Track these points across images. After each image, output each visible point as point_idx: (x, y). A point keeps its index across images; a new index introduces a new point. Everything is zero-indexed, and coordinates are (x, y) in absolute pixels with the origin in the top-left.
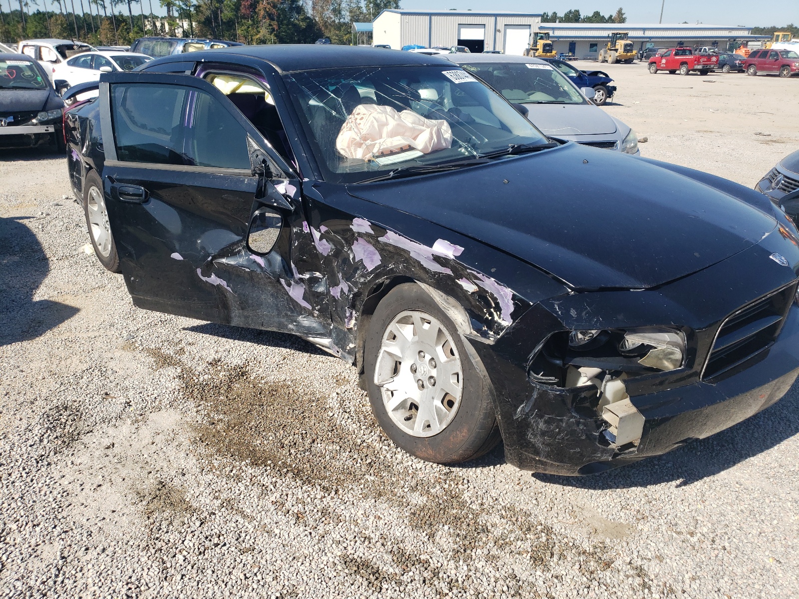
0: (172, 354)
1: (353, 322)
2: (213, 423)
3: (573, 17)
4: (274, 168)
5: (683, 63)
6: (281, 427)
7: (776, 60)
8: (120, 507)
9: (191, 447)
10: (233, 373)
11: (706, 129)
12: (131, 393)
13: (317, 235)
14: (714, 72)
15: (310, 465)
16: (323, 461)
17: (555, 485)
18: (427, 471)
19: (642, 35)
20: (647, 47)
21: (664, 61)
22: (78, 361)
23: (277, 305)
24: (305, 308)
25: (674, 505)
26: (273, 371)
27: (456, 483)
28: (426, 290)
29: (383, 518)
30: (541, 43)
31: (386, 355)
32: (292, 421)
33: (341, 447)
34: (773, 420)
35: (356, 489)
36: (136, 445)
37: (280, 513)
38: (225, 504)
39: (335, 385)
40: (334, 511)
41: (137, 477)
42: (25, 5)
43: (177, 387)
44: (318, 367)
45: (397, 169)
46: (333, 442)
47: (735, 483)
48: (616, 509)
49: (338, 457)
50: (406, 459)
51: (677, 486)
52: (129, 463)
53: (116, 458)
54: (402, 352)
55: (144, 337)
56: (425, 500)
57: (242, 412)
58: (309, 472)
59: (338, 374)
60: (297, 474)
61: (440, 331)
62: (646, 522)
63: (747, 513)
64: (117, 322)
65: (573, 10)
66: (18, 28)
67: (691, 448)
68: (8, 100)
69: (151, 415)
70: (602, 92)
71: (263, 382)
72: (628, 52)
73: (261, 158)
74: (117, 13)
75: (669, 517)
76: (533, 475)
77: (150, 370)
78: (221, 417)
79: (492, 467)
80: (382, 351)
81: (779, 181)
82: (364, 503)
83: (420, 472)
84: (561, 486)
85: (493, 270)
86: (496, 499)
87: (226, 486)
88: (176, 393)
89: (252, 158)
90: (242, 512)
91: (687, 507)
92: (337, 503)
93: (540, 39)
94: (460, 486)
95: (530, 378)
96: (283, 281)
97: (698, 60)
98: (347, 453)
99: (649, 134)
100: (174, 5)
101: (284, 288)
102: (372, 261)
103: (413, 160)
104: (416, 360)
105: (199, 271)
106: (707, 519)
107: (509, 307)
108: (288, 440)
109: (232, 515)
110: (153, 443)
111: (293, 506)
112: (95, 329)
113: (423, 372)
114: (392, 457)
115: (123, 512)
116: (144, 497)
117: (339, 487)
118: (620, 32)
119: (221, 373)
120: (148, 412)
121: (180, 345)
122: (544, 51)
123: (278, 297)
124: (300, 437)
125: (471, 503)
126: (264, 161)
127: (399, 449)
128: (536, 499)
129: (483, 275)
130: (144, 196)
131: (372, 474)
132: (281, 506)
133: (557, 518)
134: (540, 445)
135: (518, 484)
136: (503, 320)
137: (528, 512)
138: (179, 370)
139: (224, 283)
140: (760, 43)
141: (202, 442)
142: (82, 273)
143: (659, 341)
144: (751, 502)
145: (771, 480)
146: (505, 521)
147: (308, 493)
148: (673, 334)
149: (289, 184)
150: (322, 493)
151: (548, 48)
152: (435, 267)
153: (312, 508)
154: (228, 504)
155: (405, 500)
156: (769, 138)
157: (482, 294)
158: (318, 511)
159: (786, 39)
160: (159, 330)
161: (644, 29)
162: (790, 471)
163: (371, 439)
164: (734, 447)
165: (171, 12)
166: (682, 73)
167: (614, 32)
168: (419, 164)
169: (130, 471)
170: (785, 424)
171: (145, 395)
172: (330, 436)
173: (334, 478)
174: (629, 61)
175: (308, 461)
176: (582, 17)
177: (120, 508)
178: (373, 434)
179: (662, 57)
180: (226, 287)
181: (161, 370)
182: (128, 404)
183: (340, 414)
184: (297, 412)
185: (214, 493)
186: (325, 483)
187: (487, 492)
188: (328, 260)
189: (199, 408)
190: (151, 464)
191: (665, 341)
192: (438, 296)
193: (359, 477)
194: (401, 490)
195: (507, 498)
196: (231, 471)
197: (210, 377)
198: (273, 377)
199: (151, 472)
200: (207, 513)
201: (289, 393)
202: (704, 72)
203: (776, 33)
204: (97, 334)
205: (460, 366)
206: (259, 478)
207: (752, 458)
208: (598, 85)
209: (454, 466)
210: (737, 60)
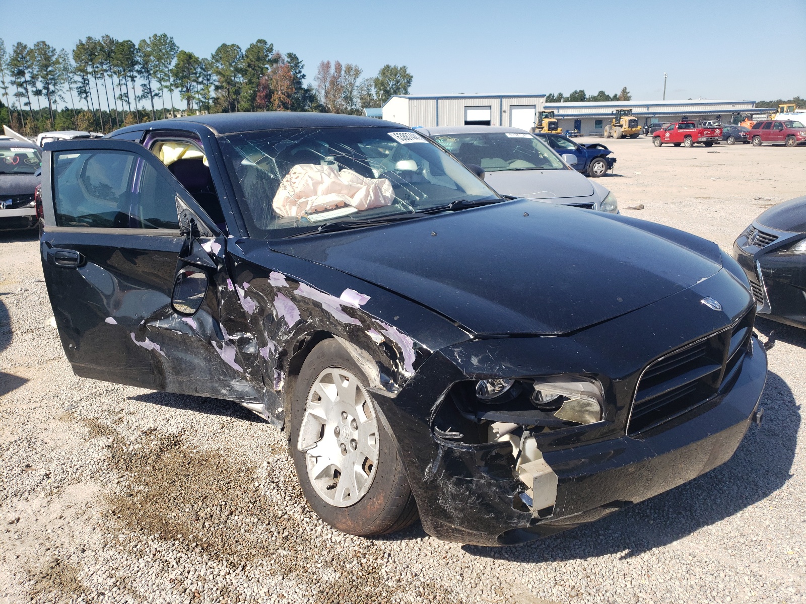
0: (109, 423)
1: (282, 384)
2: (132, 495)
3: (579, 96)
4: (201, 227)
5: (687, 136)
6: (202, 498)
7: (781, 130)
8: (6, 586)
9: (100, 521)
10: (165, 442)
11: (705, 196)
12: (53, 466)
13: (241, 293)
14: (719, 143)
15: (222, 539)
16: (237, 534)
17: (486, 559)
18: (347, 544)
19: (646, 111)
20: (652, 123)
21: (668, 134)
22: (10, 433)
23: (210, 370)
24: (238, 372)
25: (615, 579)
26: (208, 440)
27: (375, 557)
28: (343, 344)
29: (287, 597)
30: (546, 121)
31: (311, 418)
32: (215, 492)
33: (259, 520)
34: (739, 485)
35: (265, 564)
36: (43, 520)
37: (175, 592)
38: (118, 583)
39: (270, 453)
40: (236, 589)
41: (34, 554)
42: (53, 102)
43: (104, 457)
44: (256, 435)
45: (325, 225)
46: (252, 515)
47: (688, 554)
48: (549, 585)
49: (254, 530)
50: (326, 532)
51: (621, 558)
52: (29, 540)
53: (17, 533)
54: (327, 413)
55: (85, 407)
56: (337, 576)
57: (165, 483)
58: (220, 546)
59: (276, 442)
60: (206, 548)
61: (358, 388)
62: (579, 599)
63: (697, 589)
64: (62, 392)
65: (578, 91)
66: (47, 124)
67: (643, 516)
68: (8, 185)
69: (69, 487)
70: (601, 164)
71: (195, 451)
72: (633, 127)
73: (189, 217)
74: (140, 108)
75: (608, 594)
76: (463, 547)
77: (82, 440)
78: (141, 488)
79: (419, 539)
80: (306, 414)
81: (755, 237)
82: (270, 581)
83: (338, 546)
84: (492, 560)
85: (396, 318)
86: (416, 575)
87: (126, 562)
88: (101, 464)
89: (180, 218)
90: (134, 592)
91: (629, 582)
92: (241, 580)
93: (545, 118)
94: (379, 561)
95: (434, 434)
96: (214, 343)
97: (701, 133)
98: (264, 526)
99: (646, 202)
100: (194, 98)
101: (216, 351)
102: (292, 316)
103: (347, 216)
104: (339, 422)
105: (133, 335)
106: (650, 596)
107: (410, 356)
108: (205, 512)
109: (123, 595)
110: (61, 517)
111: (192, 584)
112: (37, 400)
113: (345, 435)
114: (312, 530)
115: (7, 593)
116: (34, 576)
117: (247, 563)
118: (624, 109)
119: (153, 443)
120: (66, 485)
121: (120, 415)
122: (549, 129)
123: (211, 361)
124: (219, 509)
125: (388, 579)
126: (192, 221)
127: (320, 521)
128: (461, 574)
129: (386, 324)
130: (79, 260)
131: (287, 549)
132: (180, 583)
133: (481, 595)
134: (453, 511)
135: (444, 558)
136: (406, 371)
137: (449, 590)
138: (111, 440)
139: (157, 347)
140: (765, 116)
141: (115, 515)
142: (42, 345)
143: (573, 391)
144: (703, 577)
145: (730, 551)
146: (421, 599)
147: (212, 570)
148: (588, 383)
149: (215, 242)
150: (227, 569)
151: (553, 126)
152: (345, 319)
153: (212, 587)
154: (122, 584)
155: (315, 577)
156: (769, 202)
157: (388, 345)
158: (217, 589)
159: (791, 110)
160: (103, 400)
161: (648, 106)
162: (752, 540)
163: (293, 511)
164: (692, 514)
165: (191, 105)
166: (686, 145)
167: (618, 109)
168: (352, 219)
169: (27, 549)
170: (753, 489)
171: (68, 467)
172: (250, 508)
173: (244, 553)
174: (634, 136)
175: (221, 535)
176: (587, 96)
177: (5, 588)
178: (296, 505)
179: (666, 130)
180: (159, 351)
181: (93, 440)
182: (47, 476)
183: (266, 484)
184: (222, 483)
185: (110, 570)
186: (234, 559)
187: (408, 567)
188: (254, 318)
189: (122, 479)
190: (52, 540)
191: (578, 391)
192: (353, 350)
193: (272, 551)
194: (313, 565)
195: (429, 573)
196: (136, 546)
197: (140, 446)
198: (206, 446)
199: (49, 549)
200: (96, 593)
201: (219, 463)
202: (708, 144)
203: (780, 106)
204: (38, 405)
205: (376, 425)
206: (163, 553)
207: (710, 527)
208: (597, 157)
209: (378, 539)
210: (741, 131)
